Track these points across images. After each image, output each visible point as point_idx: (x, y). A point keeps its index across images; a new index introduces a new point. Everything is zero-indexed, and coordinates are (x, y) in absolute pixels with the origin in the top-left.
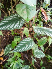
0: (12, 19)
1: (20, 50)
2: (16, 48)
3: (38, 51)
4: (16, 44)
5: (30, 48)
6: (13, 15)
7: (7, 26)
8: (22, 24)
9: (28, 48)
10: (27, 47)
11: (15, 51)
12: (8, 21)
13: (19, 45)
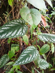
0: (13, 25)
1: (23, 62)
2: (18, 60)
3: (42, 60)
4: (14, 53)
5: (34, 58)
6: (14, 21)
7: (8, 33)
8: (25, 30)
9: (33, 58)
10: (31, 57)
11: (17, 63)
12: (8, 28)
13: (22, 56)
